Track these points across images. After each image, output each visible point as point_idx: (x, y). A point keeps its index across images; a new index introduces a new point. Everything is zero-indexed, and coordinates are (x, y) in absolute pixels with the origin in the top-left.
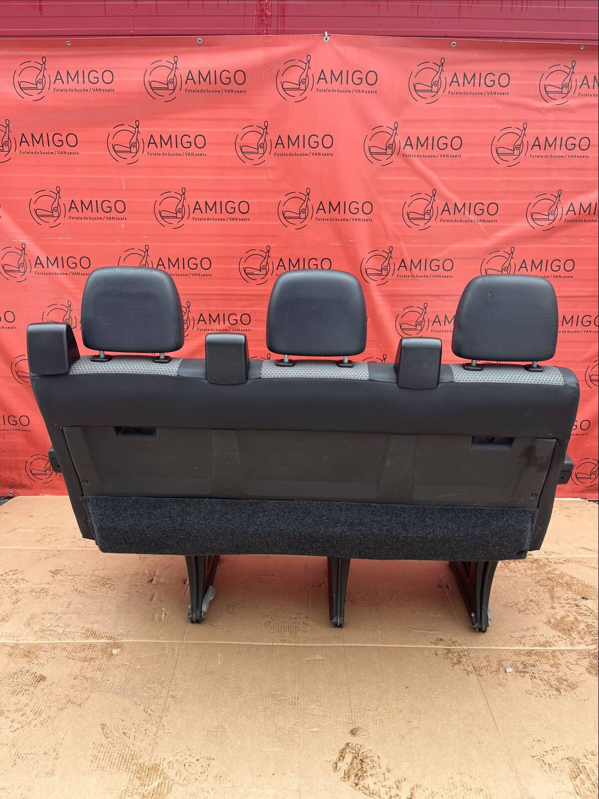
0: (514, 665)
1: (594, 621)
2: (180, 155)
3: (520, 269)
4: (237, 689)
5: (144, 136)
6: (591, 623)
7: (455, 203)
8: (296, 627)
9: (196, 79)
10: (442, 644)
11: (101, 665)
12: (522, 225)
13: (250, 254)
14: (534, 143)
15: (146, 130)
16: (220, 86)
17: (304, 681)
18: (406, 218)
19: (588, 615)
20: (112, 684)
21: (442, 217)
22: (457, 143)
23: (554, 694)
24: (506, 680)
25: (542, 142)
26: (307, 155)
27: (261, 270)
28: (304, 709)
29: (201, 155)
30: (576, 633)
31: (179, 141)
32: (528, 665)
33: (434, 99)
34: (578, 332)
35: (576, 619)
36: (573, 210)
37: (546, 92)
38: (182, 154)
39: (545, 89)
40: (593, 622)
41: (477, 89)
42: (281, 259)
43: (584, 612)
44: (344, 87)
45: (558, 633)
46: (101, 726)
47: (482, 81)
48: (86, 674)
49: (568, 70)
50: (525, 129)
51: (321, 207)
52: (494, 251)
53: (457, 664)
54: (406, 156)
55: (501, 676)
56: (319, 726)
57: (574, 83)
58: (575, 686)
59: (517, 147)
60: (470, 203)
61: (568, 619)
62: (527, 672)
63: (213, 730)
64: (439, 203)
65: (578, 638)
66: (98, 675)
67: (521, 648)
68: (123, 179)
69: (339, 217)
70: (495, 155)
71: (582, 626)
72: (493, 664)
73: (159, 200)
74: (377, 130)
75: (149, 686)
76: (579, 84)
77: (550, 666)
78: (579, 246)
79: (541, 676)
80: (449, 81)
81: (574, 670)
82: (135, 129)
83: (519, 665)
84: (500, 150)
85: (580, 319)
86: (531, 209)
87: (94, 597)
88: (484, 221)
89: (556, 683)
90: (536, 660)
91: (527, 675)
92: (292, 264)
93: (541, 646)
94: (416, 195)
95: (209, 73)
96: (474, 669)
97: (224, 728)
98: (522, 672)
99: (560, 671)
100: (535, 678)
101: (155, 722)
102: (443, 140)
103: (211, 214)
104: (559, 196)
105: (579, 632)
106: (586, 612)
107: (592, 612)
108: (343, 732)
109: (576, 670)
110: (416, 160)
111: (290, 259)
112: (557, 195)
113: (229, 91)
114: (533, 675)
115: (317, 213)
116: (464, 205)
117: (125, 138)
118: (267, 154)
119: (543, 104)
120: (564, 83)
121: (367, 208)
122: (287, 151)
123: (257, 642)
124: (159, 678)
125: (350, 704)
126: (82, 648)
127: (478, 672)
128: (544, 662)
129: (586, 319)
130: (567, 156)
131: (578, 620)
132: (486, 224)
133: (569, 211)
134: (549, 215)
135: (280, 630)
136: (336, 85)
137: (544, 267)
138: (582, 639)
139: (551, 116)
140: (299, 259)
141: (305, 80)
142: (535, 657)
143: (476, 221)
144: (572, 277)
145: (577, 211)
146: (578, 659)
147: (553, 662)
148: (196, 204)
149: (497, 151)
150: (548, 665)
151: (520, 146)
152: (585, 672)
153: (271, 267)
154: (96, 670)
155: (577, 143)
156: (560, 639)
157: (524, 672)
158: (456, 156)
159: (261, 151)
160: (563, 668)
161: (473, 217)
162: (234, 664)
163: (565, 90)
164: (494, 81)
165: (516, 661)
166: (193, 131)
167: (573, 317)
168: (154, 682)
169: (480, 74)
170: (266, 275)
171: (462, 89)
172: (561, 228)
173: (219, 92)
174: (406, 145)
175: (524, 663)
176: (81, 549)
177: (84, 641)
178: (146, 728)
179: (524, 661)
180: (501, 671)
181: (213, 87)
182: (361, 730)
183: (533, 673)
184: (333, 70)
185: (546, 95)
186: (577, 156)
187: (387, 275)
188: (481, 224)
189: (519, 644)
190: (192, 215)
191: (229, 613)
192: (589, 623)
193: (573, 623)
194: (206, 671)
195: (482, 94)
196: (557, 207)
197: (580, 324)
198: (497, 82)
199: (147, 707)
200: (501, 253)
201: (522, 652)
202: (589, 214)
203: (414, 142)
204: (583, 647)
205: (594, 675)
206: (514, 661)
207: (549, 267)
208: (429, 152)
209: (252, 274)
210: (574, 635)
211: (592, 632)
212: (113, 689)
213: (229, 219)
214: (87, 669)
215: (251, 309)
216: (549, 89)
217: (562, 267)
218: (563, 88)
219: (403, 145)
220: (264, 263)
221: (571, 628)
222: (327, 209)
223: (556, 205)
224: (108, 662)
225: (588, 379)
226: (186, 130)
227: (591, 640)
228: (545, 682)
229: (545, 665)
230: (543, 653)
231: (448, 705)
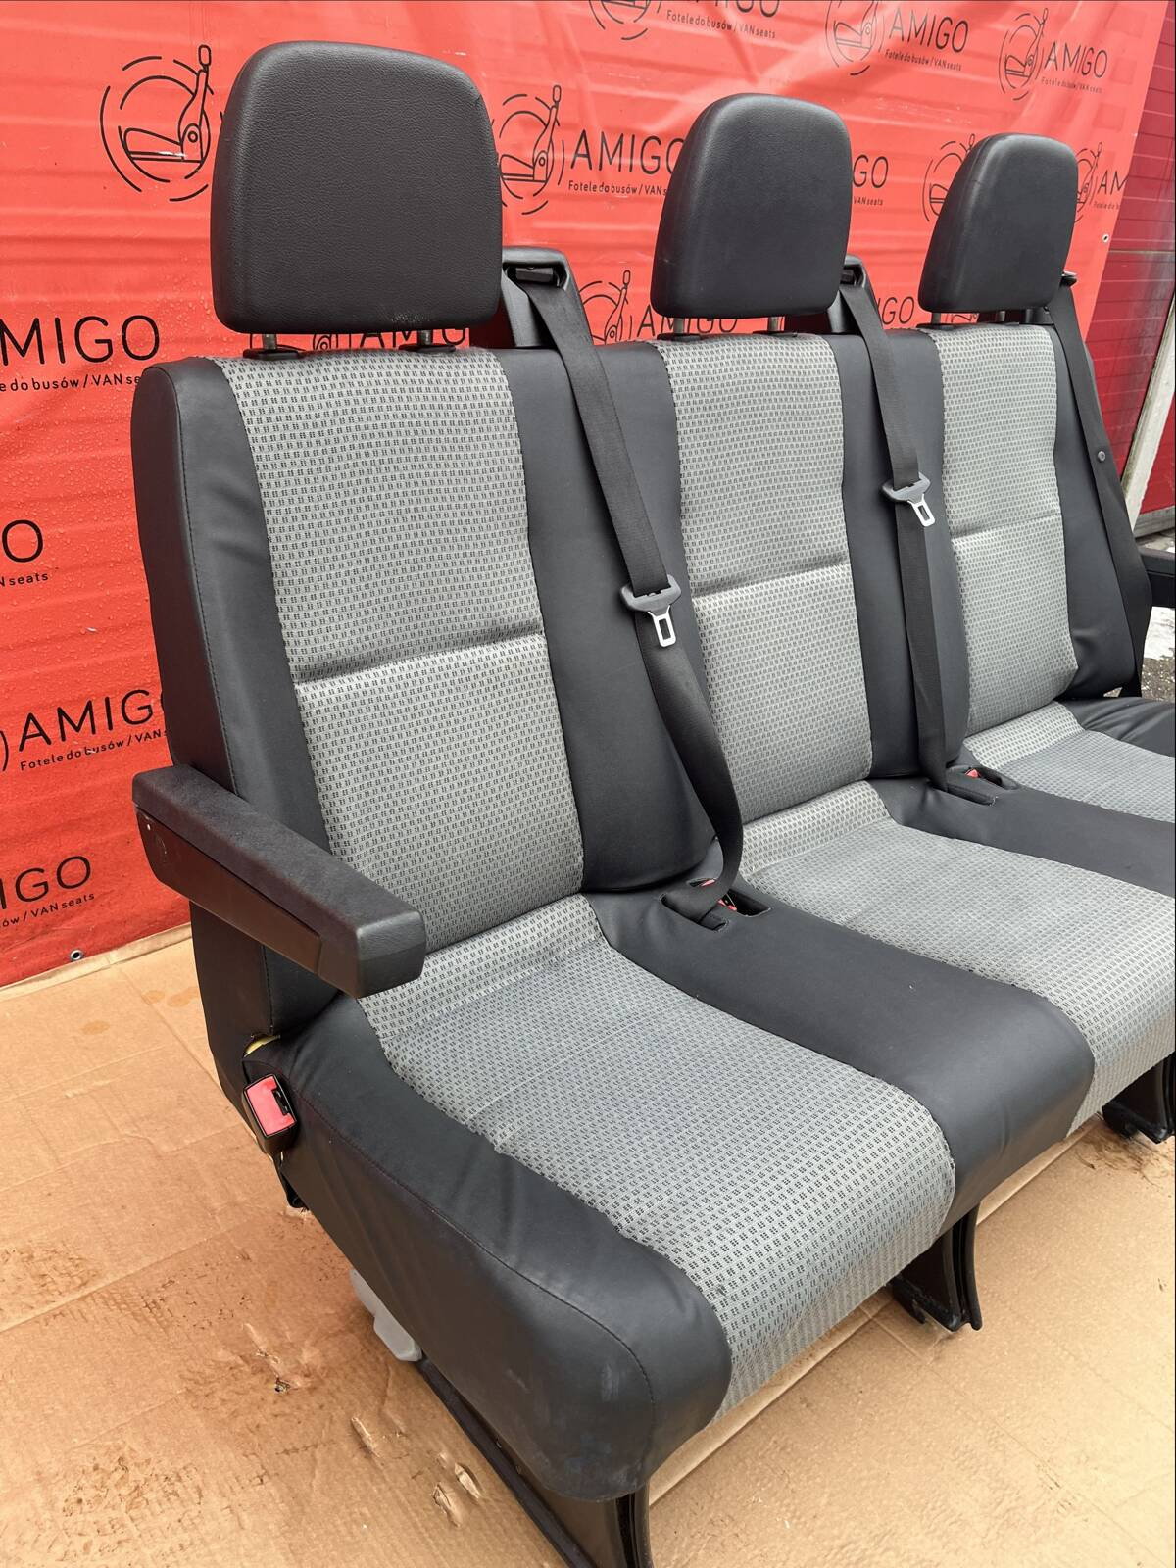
13: (139, 74)
86: (834, 12)
88: (752, 30)
132: (755, 39)
134: (862, 32)
143: (738, 27)
144: (881, 203)
161: (732, 14)
170: (202, 161)
187: (546, 182)
196: (875, 14)
209: (152, 156)
217: (869, 176)
220: (193, 114)
223: (874, 8)
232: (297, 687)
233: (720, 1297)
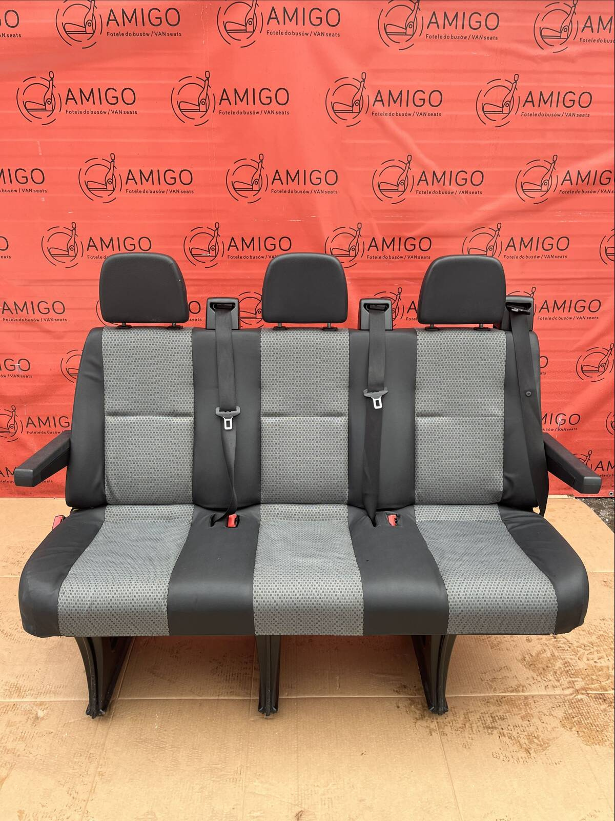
0: (482, 719)
1: (572, 657)
2: (105, 113)
3: (507, 248)
4: (173, 763)
5: (60, 90)
6: (569, 660)
7: (434, 171)
8: (246, 674)
9: (120, 20)
10: (405, 692)
11: (24, 733)
12: (510, 198)
13: (197, 232)
14: (527, 99)
15: (62, 84)
16: (148, 28)
17: (248, 748)
18: (376, 188)
19: (566, 649)
20: (34, 759)
21: (420, 188)
22: (435, 98)
23: (523, 757)
24: (472, 739)
25: (536, 97)
26: (257, 113)
27: (209, 251)
28: (245, 787)
29: (131, 113)
30: (552, 673)
31: (103, 96)
32: (497, 718)
33: (409, 43)
34: (571, 318)
35: (553, 655)
36: (569, 179)
37: (542, 36)
38: (107, 112)
39: (541, 33)
40: (571, 659)
41: (459, 32)
42: (233, 238)
43: (562, 645)
44: (300, 28)
45: (532, 674)
46: (18, 814)
47: (466, 22)
48: (7, 744)
49: (568, 9)
50: (516, 82)
51: (277, 177)
52: (477, 227)
53: (420, 719)
54: (376, 114)
55: (466, 734)
56: (261, 810)
57: (575, 26)
58: (546, 745)
59: (506, 104)
60: (451, 172)
61: (544, 655)
62: (496, 728)
63: (142, 817)
64: (415, 171)
65: (554, 679)
66: (20, 746)
67: (490, 695)
68: (38, 142)
69: (298, 188)
70: (481, 113)
71: (559, 664)
72: (459, 718)
73: (84, 169)
74: (341, 82)
75: (75, 760)
76: (581, 26)
77: (521, 718)
78: (575, 221)
79: (511, 732)
80: (426, 23)
81: (547, 723)
82: (49, 81)
83: (488, 719)
84: (487, 108)
85: (573, 305)
86: (521, 179)
87: (21, 642)
88: (467, 192)
89: (526, 741)
90: (507, 711)
91: (495, 732)
92: (245, 243)
93: (513, 690)
94: (388, 163)
95: (135, 11)
96: (438, 726)
97: (155, 815)
98: (490, 728)
99: (532, 724)
100: (504, 736)
101: (78, 808)
102: (419, 95)
103: (147, 186)
104: (554, 162)
105: (556, 673)
106: (563, 645)
107: (570, 645)
108: (287, 816)
109: (548, 723)
110: (388, 120)
111: (242, 238)
112: (552, 162)
113: (160, 34)
114: (502, 731)
115: (272, 184)
116: (444, 173)
117: (37, 94)
118: (210, 111)
119: (539, 52)
120: (563, 27)
121: (331, 177)
122: (234, 108)
123: (201, 696)
124: (87, 750)
125: (297, 779)
126: (5, 709)
127: (442, 730)
128: (515, 713)
129: (579, 304)
130: (564, 114)
131: (555, 656)
132: (468, 195)
133: (564, 180)
134: (542, 185)
135: (228, 678)
136: (290, 26)
137: (534, 246)
138: (558, 681)
139: (547, 66)
140: (253, 238)
141: (253, 19)
142: (505, 707)
143: (458, 192)
144: (566, 257)
145: (574, 180)
146: (552, 707)
147: (524, 713)
148: (129, 174)
149: (483, 109)
150: (519, 717)
151: (510, 102)
152: (559, 725)
153: (221, 247)
154: (18, 739)
155: (577, 100)
156: (533, 682)
157: (492, 728)
158: (435, 115)
159: (203, 108)
160: (535, 720)
161: (454, 188)
162: (172, 729)
163: (564, 34)
164: (480, 22)
165: (484, 713)
166: (119, 84)
167: (565, 302)
168: (81, 755)
169: (464, 13)
170: (216, 256)
171: (442, 32)
172: (555, 200)
173: (148, 35)
174: (376, 101)
175: (493, 715)
176: (14, 576)
177: (7, 700)
178: (69, 815)
179: (493, 713)
180: (467, 727)
181: (140, 29)
182: (307, 814)
183: (502, 729)
184: (286, 7)
185: (542, 40)
186: (576, 115)
187: (355, 256)
188: (463, 195)
189: (489, 689)
190: (125, 187)
191: (173, 657)
192: (566, 660)
193: (549, 660)
194: (140, 739)
195: (465, 38)
196: (551, 176)
197: (572, 309)
198: (483, 23)
199: (71, 787)
200: (486, 230)
201: (492, 700)
202: (588, 184)
203: (385, 97)
204: (558, 691)
205: (568, 729)
206: (482, 713)
207: (540, 246)
208: (403, 110)
209: (200, 255)
210: (550, 676)
211: (570, 672)
212: (35, 764)
213: (169, 192)
214: (8, 738)
215: (201, 296)
216: (545, 32)
217: (555, 246)
218: (561, 31)
219: (372, 101)
220: (213, 243)
221: (547, 666)
222: (284, 180)
223: (550, 172)
224: (32, 728)
225: (579, 369)
226: (111, 83)
227: (568, 683)
228: (514, 741)
229: (516, 716)
230: (515, 701)
231: (406, 775)
232: (106, 417)
233: (62, 594)
